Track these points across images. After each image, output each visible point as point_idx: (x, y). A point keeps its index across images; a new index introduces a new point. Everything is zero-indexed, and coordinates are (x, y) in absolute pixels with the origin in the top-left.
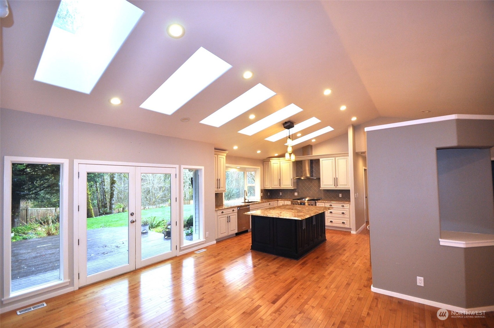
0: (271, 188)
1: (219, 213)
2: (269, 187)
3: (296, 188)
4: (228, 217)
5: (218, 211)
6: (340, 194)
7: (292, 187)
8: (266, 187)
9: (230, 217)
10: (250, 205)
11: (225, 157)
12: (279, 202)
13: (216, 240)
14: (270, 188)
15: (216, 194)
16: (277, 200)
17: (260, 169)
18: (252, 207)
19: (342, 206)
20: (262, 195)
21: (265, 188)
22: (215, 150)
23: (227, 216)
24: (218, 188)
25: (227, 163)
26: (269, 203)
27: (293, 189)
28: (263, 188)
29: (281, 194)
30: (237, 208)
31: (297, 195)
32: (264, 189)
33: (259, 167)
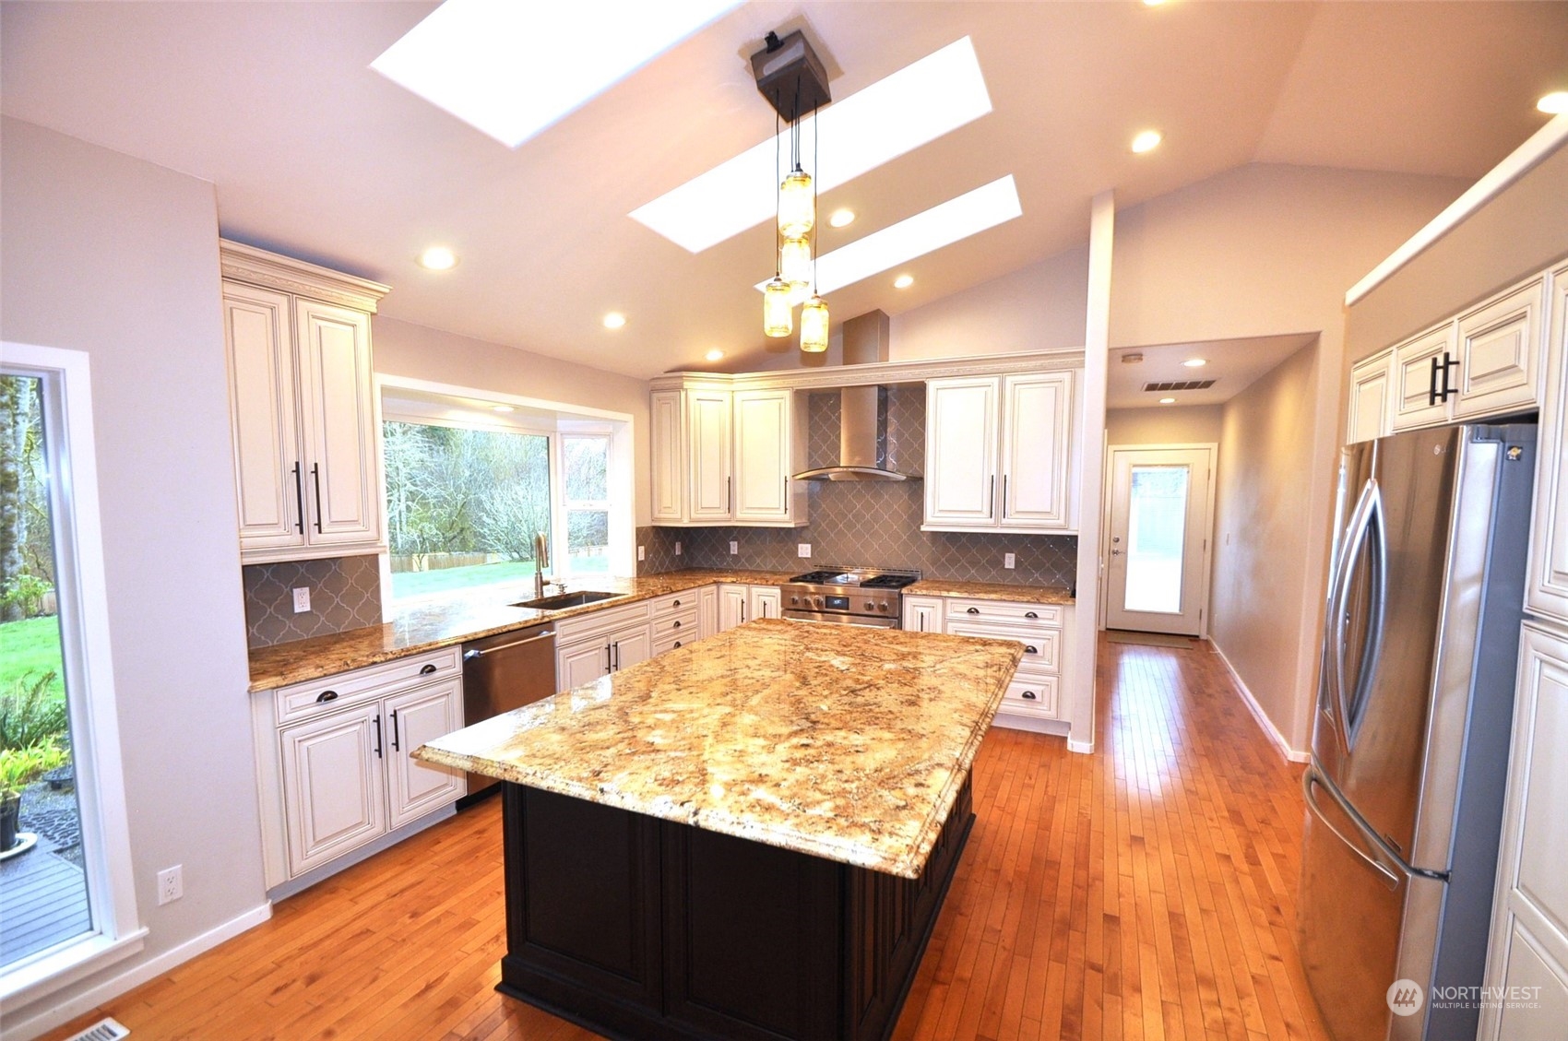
0: (686, 523)
1: (294, 709)
2: (679, 516)
3: (803, 522)
4: (378, 721)
5: (281, 693)
6: (1007, 555)
7: (787, 517)
8: (662, 516)
9: (395, 716)
10: (557, 625)
11: (363, 322)
12: (724, 588)
13: (269, 894)
14: (680, 520)
16: (715, 582)
17: (631, 426)
18: (568, 630)
19: (1027, 616)
20: (642, 557)
21: (659, 520)
22: (228, 244)
23: (371, 712)
24: (300, 525)
25: (378, 364)
26: (671, 598)
27: (792, 525)
28: (647, 523)
29: (734, 548)
30: (458, 650)
31: (809, 556)
32: (654, 527)
33: (629, 417)
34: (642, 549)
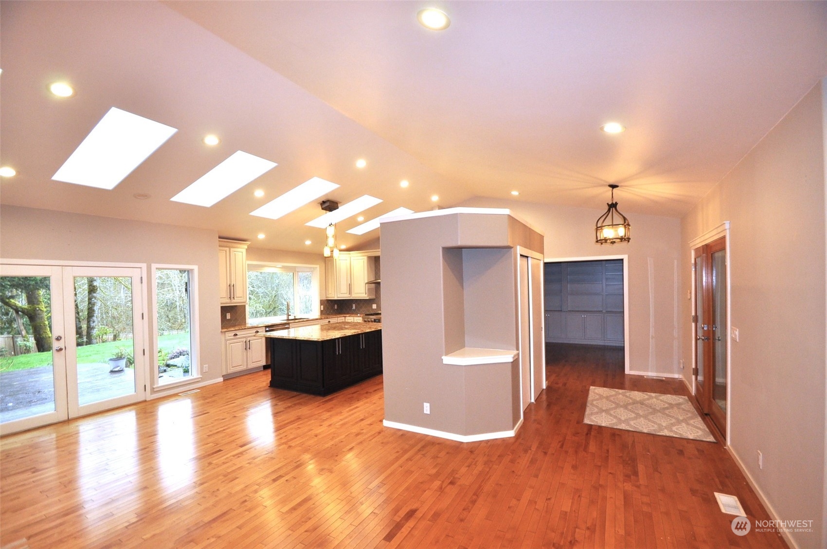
0: (336, 298)
1: (229, 337)
2: (333, 296)
3: (373, 297)
4: (246, 342)
5: (227, 333)
7: (366, 296)
8: (329, 296)
9: (249, 341)
10: (291, 324)
11: (244, 251)
12: (347, 318)
13: (223, 376)
14: (334, 297)
15: (222, 307)
16: (344, 316)
17: (318, 269)
20: (322, 309)
21: (328, 297)
22: (220, 239)
23: (244, 340)
24: (230, 298)
25: (247, 259)
26: (328, 320)
27: (368, 298)
28: (324, 298)
29: (354, 307)
30: (264, 328)
31: (376, 308)
32: (327, 300)
33: (318, 266)
34: (322, 306)
